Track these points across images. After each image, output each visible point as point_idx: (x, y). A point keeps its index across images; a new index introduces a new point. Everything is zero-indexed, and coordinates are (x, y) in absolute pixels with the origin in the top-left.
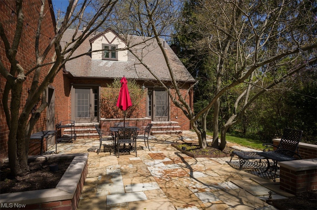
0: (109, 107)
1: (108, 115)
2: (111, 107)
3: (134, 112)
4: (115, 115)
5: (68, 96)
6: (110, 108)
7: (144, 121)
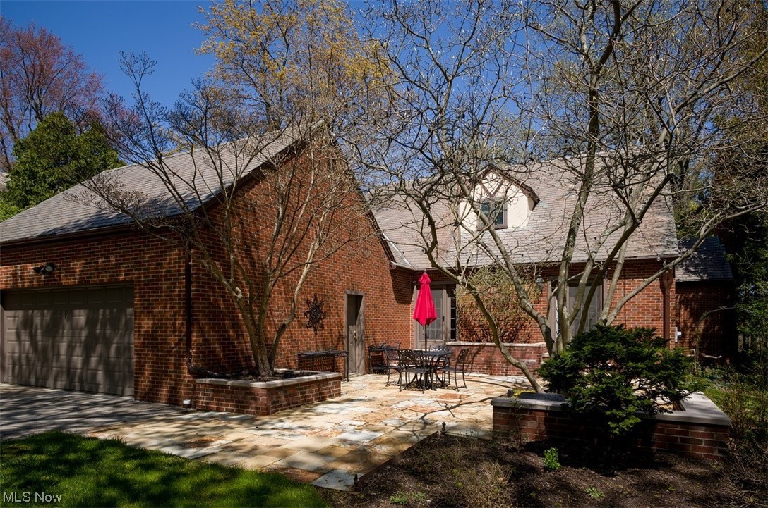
0: (473, 322)
1: (472, 336)
2: (476, 322)
3: (522, 331)
4: (485, 337)
5: (410, 304)
6: (475, 324)
7: (524, 348)
